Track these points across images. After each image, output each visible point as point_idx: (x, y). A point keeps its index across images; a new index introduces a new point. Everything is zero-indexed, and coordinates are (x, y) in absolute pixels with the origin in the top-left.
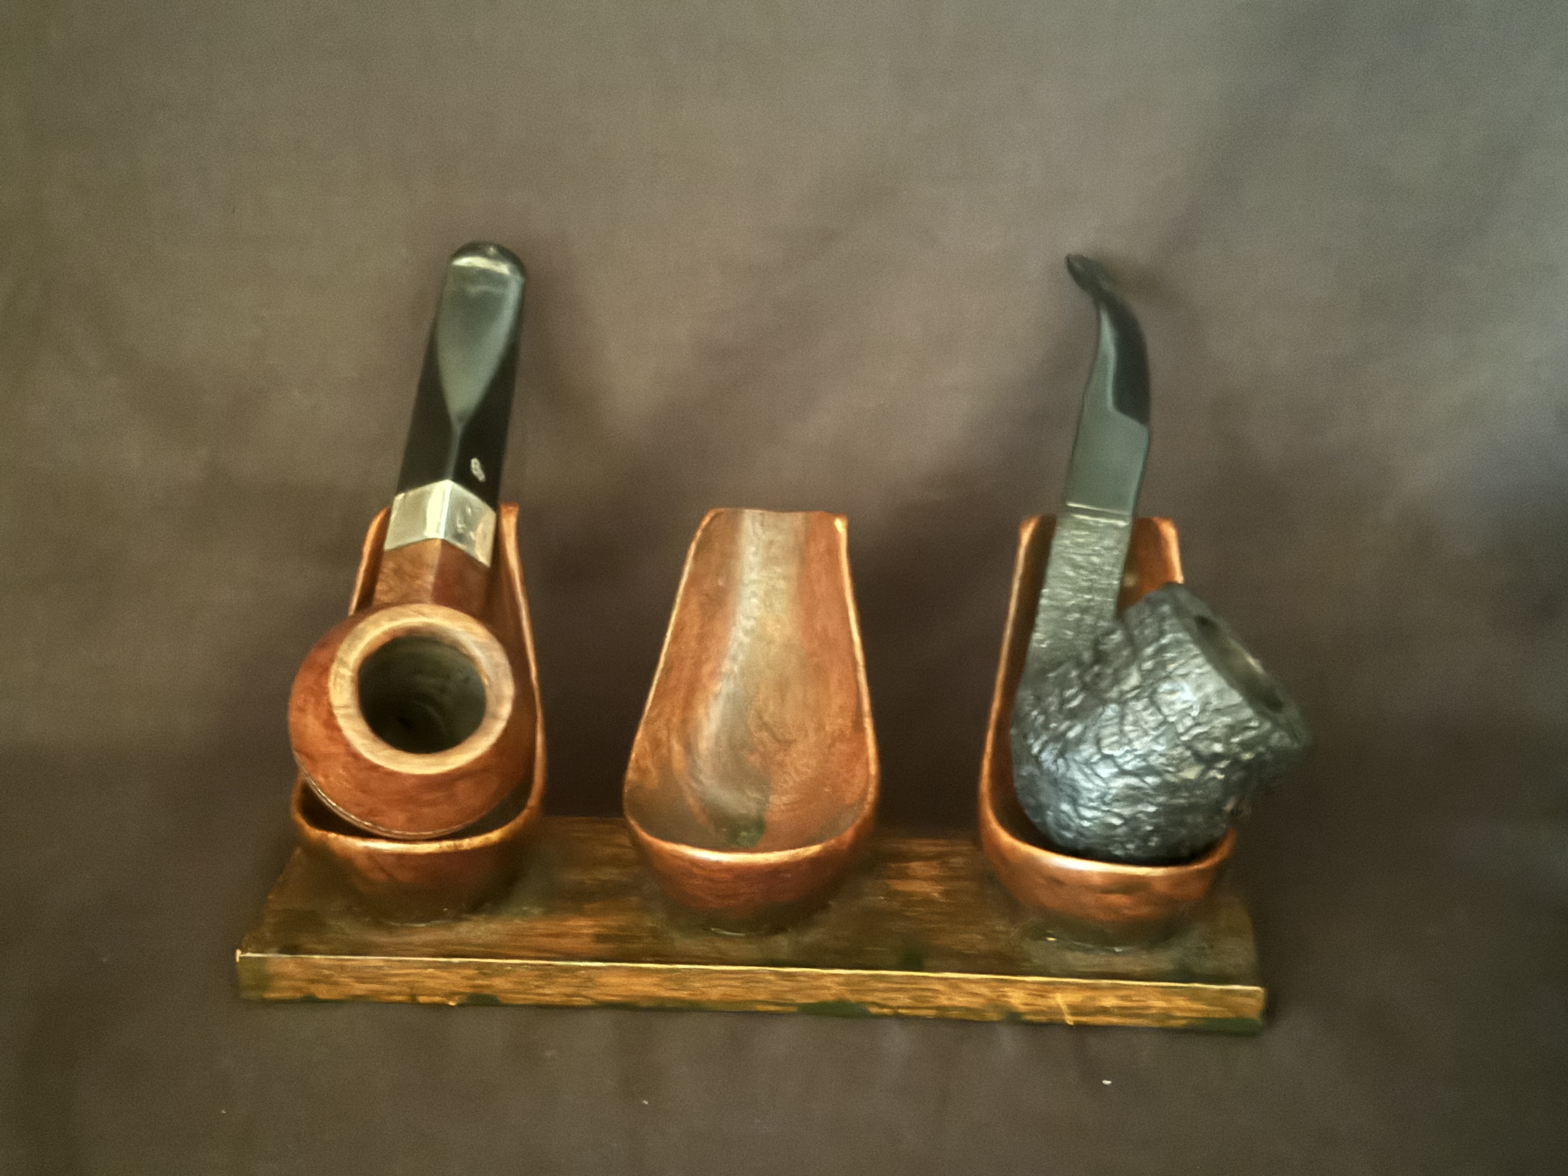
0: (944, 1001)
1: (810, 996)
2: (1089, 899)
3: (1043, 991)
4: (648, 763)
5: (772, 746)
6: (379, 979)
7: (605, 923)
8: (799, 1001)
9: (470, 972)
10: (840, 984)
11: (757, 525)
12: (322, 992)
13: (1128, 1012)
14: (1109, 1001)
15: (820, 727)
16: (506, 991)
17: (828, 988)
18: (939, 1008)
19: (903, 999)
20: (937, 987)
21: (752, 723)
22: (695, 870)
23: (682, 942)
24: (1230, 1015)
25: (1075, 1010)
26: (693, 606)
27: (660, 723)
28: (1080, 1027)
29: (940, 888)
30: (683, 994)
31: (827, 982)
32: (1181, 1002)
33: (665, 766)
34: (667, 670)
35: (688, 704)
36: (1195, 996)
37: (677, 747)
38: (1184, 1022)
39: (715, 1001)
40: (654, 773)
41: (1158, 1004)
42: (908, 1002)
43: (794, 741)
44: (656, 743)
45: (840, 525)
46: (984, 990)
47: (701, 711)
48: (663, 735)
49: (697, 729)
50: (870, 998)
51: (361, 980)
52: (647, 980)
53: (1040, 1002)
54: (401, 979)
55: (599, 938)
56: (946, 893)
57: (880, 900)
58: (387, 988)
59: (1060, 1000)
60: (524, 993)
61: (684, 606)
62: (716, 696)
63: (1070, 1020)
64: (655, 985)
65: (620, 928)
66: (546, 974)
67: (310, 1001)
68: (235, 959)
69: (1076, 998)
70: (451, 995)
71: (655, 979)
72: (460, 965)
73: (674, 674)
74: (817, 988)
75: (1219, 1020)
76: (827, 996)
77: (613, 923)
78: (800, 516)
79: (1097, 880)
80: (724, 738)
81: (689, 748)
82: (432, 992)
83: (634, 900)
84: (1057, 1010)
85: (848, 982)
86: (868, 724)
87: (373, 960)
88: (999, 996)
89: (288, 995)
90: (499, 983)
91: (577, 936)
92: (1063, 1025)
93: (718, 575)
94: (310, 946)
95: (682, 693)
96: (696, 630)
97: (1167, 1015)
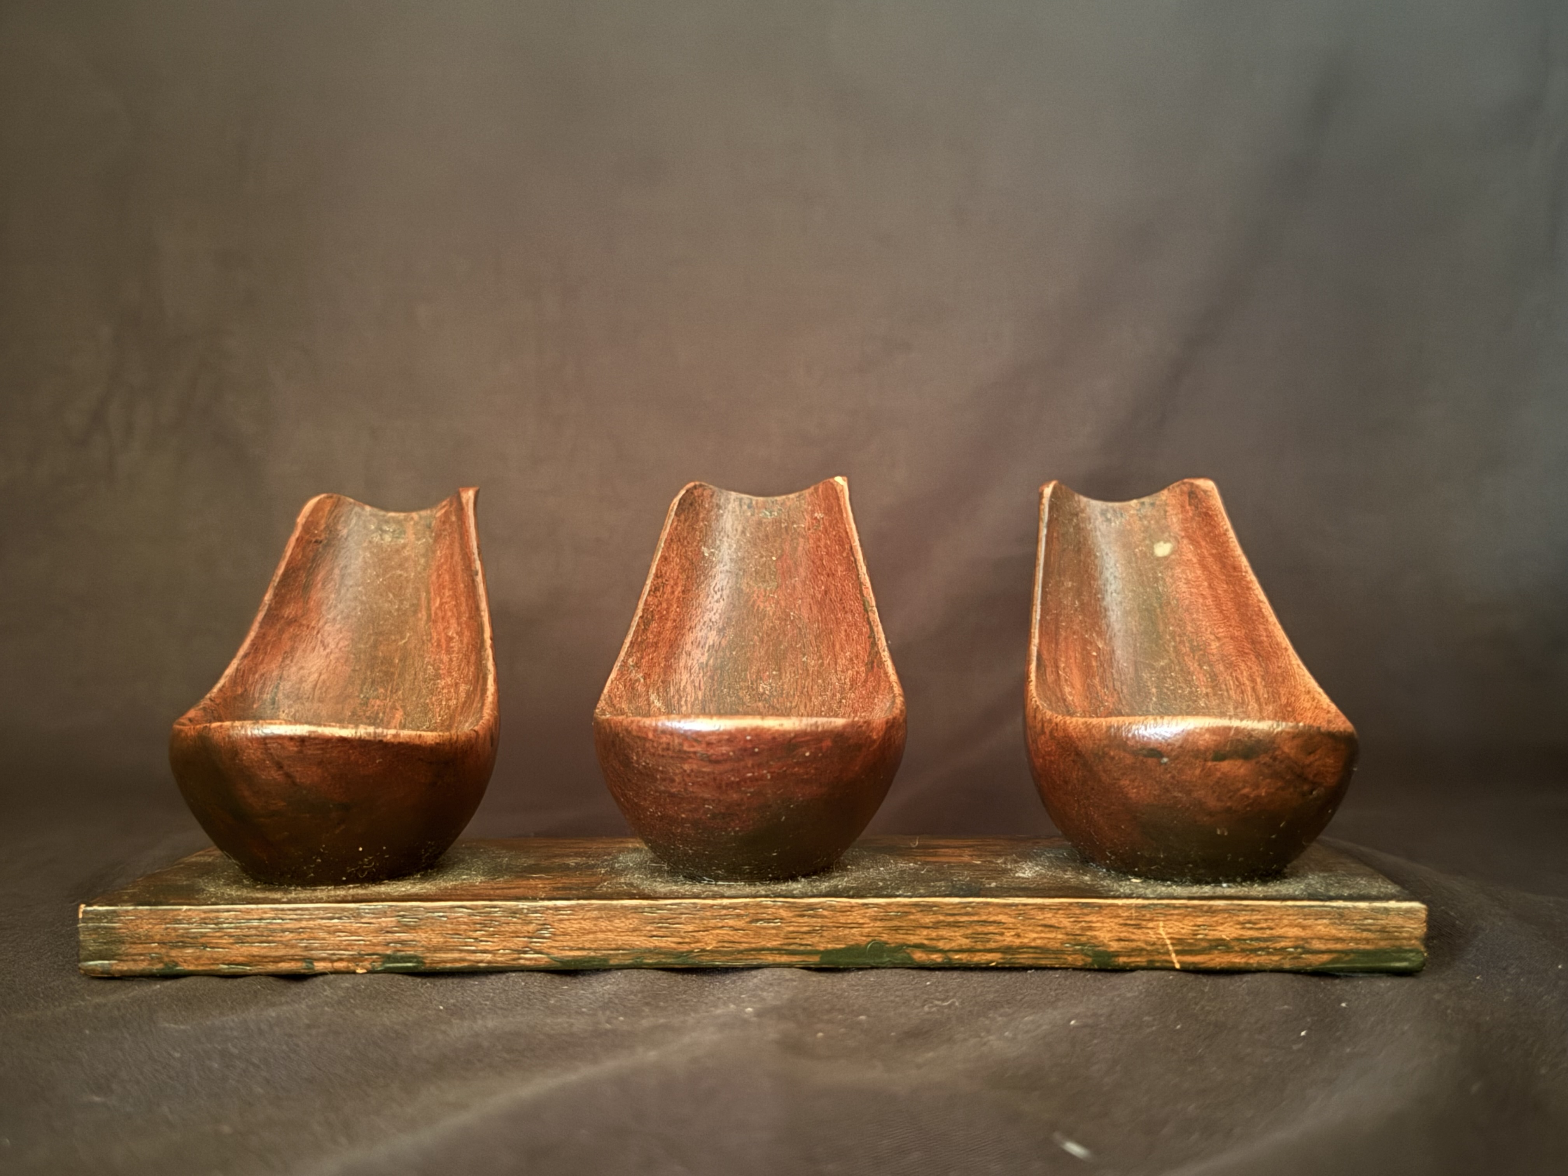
0: (1009, 939)
1: (837, 939)
3: (1141, 921)
6: (265, 936)
8: (821, 947)
9: (387, 922)
10: (875, 919)
12: (188, 959)
13: (1252, 946)
14: (1227, 931)
16: (434, 949)
17: (860, 925)
18: (1007, 950)
19: (958, 939)
20: (1001, 918)
24: (1384, 945)
25: (1184, 946)
28: (1190, 971)
30: (668, 943)
31: (856, 917)
32: (1321, 929)
36: (1339, 917)
38: (1325, 957)
39: (711, 952)
41: (1291, 932)
42: (965, 942)
46: (1065, 922)
50: (913, 939)
51: (241, 939)
52: (621, 924)
53: (1138, 935)
54: (295, 935)
59: (1163, 931)
60: (458, 950)
63: (1177, 960)
66: (488, 921)
67: (171, 974)
68: (77, 914)
69: (1184, 927)
70: (360, 958)
71: (633, 922)
72: (374, 913)
74: (845, 926)
75: (1371, 952)
76: (856, 937)
82: (335, 955)
84: (1160, 947)
85: (883, 915)
87: (259, 910)
88: (1082, 928)
89: (142, 966)
90: (426, 936)
92: (1169, 968)
97: (1303, 948)
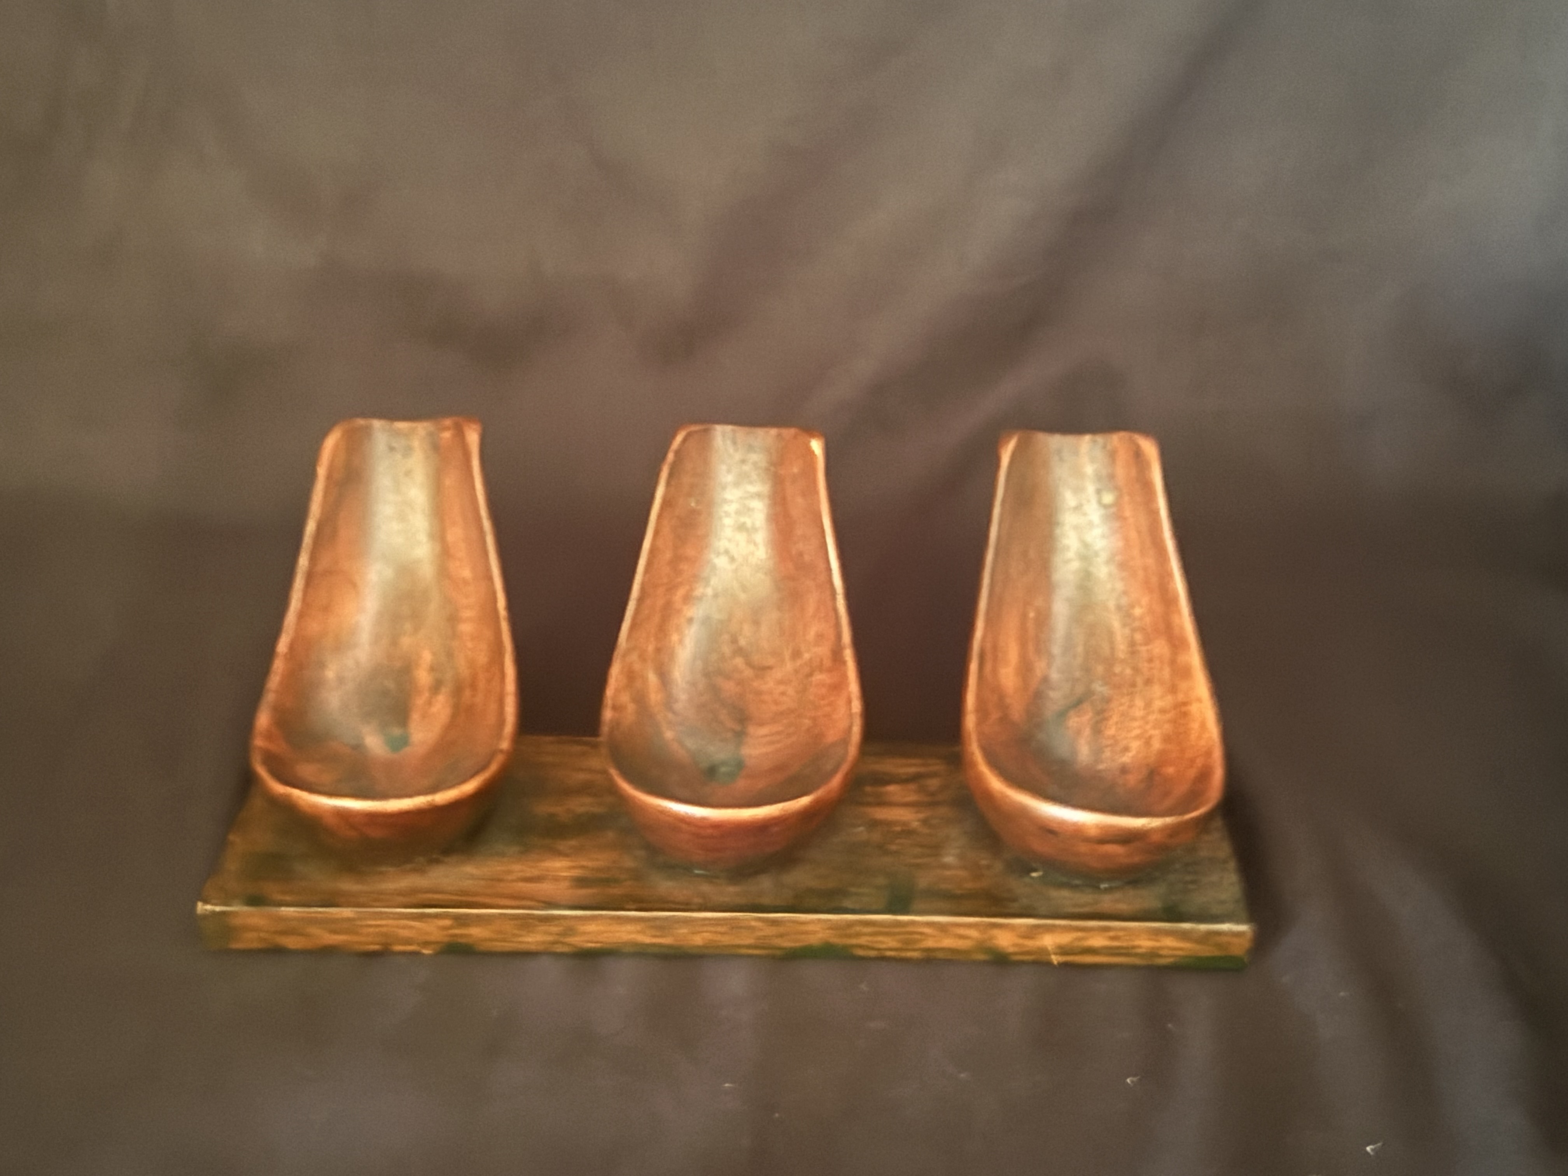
0: (930, 943)
1: (796, 940)
2: (1083, 848)
3: (1031, 933)
4: (625, 698)
5: (748, 673)
6: (352, 930)
7: (585, 863)
8: (784, 945)
9: (447, 922)
10: (826, 929)
11: (729, 442)
12: (291, 942)
13: (1117, 951)
14: (1098, 942)
15: (796, 654)
16: (486, 940)
17: (814, 932)
18: (926, 950)
19: (890, 942)
20: (925, 930)
21: (727, 650)
22: (684, 826)
23: (665, 886)
24: (1217, 953)
25: (1063, 950)
26: (666, 530)
27: (634, 657)
28: (1065, 965)
29: (921, 816)
31: (813, 927)
32: (1169, 942)
33: (640, 700)
34: (640, 600)
35: (662, 631)
36: (1184, 936)
37: (652, 678)
38: (1171, 960)
39: (698, 947)
40: (631, 708)
41: (1145, 944)
42: (894, 944)
43: (770, 668)
44: (631, 676)
45: (817, 446)
46: (974, 933)
47: (675, 637)
48: (637, 666)
49: (672, 655)
50: (854, 941)
51: (335, 932)
52: (629, 927)
53: (1029, 943)
54: (377, 930)
55: (581, 882)
56: (925, 822)
57: (860, 832)
58: (363, 939)
59: (1049, 941)
60: (504, 940)
61: (657, 533)
62: (690, 621)
63: (1055, 959)
64: (639, 932)
65: (598, 870)
66: (526, 923)
67: (278, 951)
68: (197, 912)
69: (1065, 939)
70: (426, 944)
71: (637, 927)
72: (437, 916)
73: (648, 602)
74: (802, 932)
75: (1207, 958)
76: (813, 940)
77: (590, 864)
78: (773, 431)
79: (1093, 832)
80: (699, 663)
81: (664, 676)
82: (408, 941)
83: (611, 835)
84: (1044, 951)
85: (834, 927)
86: (849, 655)
87: (347, 912)
88: (988, 939)
90: (476, 932)
91: (556, 879)
92: (1049, 964)
93: (689, 495)
94: (279, 897)
95: (656, 619)
96: (668, 555)
97: (1153, 953)
